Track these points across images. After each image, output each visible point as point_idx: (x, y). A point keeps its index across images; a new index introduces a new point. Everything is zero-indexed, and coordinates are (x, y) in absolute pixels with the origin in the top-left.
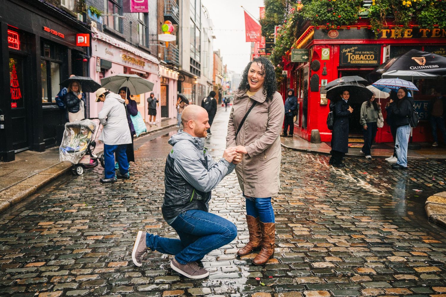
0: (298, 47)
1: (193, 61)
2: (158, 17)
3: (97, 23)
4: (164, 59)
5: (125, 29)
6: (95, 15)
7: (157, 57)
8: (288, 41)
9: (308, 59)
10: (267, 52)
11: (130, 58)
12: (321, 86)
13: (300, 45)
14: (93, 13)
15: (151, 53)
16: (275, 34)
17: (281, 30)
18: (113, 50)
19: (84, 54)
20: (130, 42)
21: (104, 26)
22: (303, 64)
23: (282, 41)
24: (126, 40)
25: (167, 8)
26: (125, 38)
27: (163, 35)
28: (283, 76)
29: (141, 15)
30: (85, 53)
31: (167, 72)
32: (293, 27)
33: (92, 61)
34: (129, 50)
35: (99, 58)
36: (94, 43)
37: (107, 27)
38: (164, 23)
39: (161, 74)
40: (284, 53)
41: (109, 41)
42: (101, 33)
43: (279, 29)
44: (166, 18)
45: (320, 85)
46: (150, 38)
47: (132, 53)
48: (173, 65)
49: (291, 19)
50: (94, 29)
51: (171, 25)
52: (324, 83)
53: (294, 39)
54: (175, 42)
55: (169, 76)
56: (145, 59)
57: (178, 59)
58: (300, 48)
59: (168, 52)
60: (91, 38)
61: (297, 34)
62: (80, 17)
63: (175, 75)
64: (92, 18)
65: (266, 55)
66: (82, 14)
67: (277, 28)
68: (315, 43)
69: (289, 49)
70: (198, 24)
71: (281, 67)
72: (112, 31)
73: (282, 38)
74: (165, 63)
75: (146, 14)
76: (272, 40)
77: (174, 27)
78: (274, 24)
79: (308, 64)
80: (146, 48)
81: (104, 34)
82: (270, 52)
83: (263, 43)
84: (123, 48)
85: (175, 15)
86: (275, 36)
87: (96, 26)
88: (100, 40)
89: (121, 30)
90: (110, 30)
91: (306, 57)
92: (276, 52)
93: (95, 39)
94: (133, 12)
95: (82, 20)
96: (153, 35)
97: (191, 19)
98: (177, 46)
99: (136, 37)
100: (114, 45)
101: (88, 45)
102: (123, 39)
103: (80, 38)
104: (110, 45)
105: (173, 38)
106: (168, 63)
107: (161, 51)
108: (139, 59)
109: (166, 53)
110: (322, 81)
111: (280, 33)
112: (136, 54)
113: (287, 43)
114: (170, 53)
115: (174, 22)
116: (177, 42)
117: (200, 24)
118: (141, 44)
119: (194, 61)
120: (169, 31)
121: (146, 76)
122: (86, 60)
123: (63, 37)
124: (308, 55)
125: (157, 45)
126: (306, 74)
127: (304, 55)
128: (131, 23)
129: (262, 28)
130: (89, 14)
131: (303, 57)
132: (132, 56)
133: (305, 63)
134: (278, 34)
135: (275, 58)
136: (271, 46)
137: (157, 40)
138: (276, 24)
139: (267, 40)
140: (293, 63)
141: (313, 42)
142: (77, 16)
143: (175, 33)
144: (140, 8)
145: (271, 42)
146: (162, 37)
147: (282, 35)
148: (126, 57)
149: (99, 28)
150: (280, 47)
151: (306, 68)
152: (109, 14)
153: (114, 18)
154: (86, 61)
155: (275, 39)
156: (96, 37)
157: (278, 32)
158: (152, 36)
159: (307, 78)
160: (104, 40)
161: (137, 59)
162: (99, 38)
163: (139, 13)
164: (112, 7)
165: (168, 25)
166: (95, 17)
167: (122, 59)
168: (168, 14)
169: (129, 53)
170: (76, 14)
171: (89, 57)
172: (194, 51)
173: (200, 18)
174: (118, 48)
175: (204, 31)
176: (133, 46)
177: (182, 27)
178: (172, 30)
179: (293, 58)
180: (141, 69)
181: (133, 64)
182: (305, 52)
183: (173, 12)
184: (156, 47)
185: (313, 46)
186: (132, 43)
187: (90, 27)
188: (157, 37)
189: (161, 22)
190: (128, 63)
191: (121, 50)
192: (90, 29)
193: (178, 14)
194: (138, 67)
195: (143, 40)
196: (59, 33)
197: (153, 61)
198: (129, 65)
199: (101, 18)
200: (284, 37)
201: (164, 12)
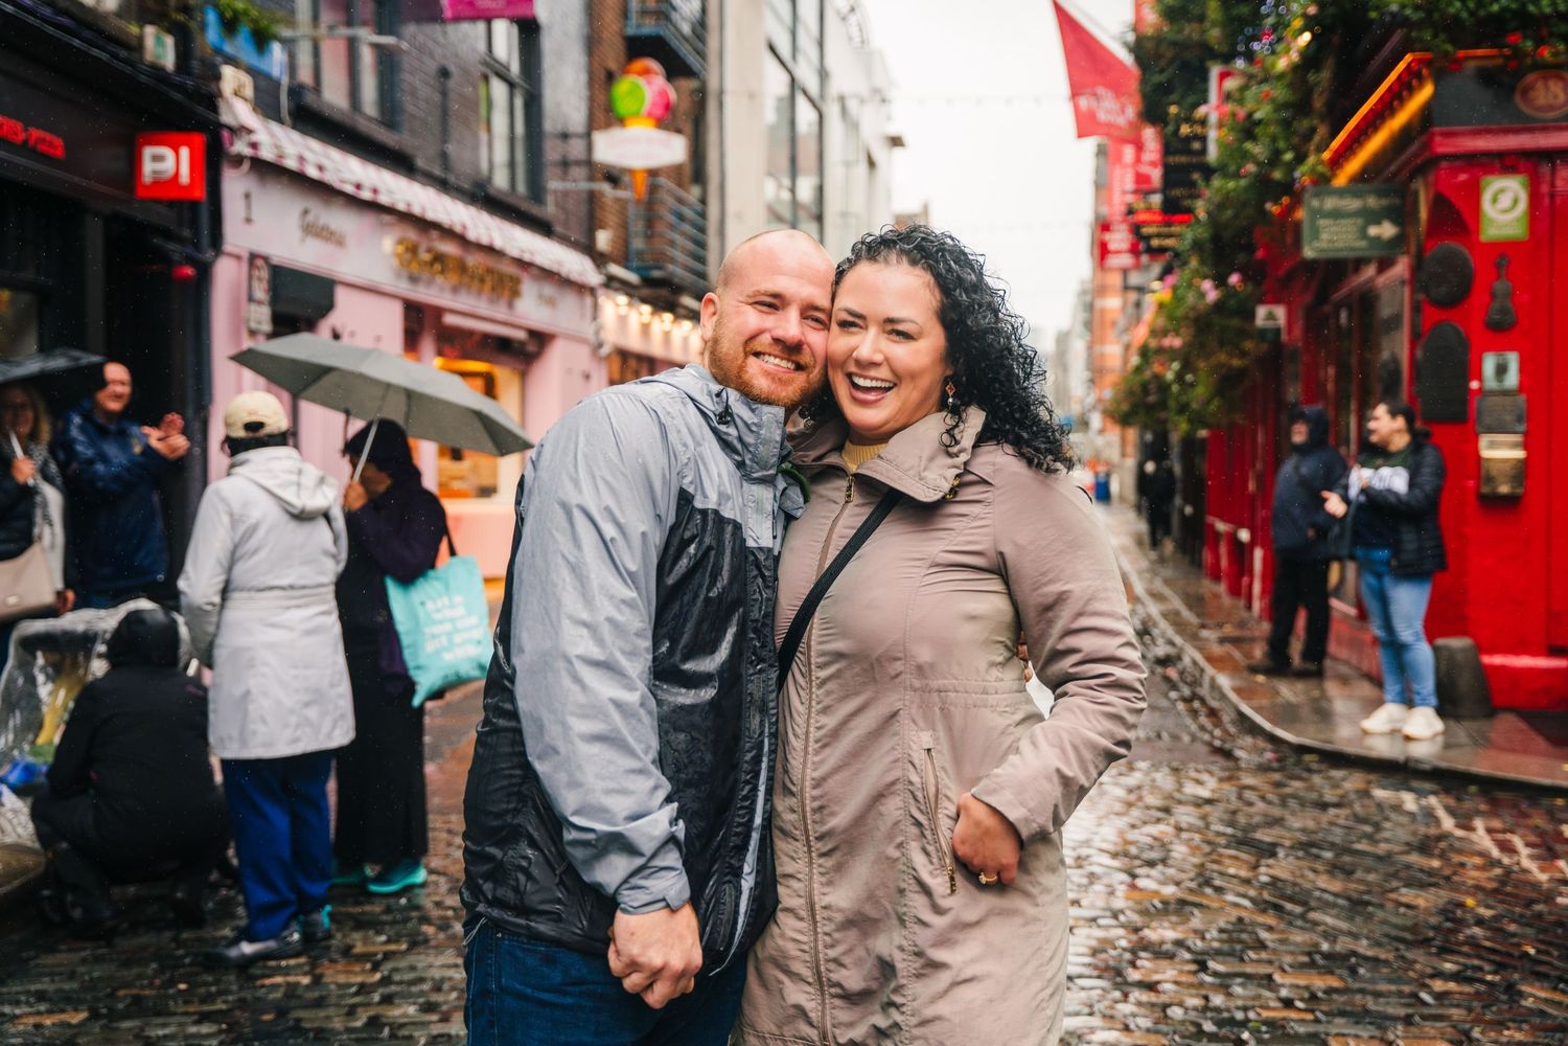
0: (1342, 178)
2: (592, 43)
3: (252, 71)
4: (625, 262)
5: (410, 108)
6: (244, 32)
7: (588, 249)
8: (1281, 144)
9: (1398, 242)
10: (1171, 207)
11: (438, 258)
12: (1480, 391)
13: (1353, 166)
14: (230, 25)
15: (558, 229)
16: (1211, 110)
17: (1244, 88)
18: (341, 220)
20: (437, 171)
21: (296, 91)
22: (1370, 271)
23: (1249, 146)
24: (420, 163)
26: (409, 151)
27: (616, 133)
28: (1263, 332)
29: (502, 30)
30: (186, 233)
31: (646, 329)
32: (1308, 64)
33: (226, 275)
34: (430, 215)
35: (266, 259)
36: (235, 185)
37: (310, 99)
38: (625, 71)
39: (612, 337)
40: (1264, 213)
41: (321, 168)
42: (275, 126)
43: (1231, 84)
44: (639, 47)
45: (1474, 385)
46: (552, 152)
47: (448, 233)
48: (678, 289)
49: (1298, 23)
50: (238, 109)
51: (659, 81)
52: (1501, 370)
53: (1313, 130)
54: (688, 172)
55: (656, 349)
56: (520, 263)
57: (702, 260)
58: (1352, 181)
59: (650, 221)
60: (214, 158)
61: (1330, 106)
62: (160, 49)
63: (686, 340)
64: (228, 48)
65: (1168, 224)
66: (169, 31)
67: (1223, 76)
68: (1440, 150)
70: (808, 77)
71: (1250, 288)
72: (338, 117)
73: (1248, 129)
74: (633, 277)
75: (529, 30)
76: (1196, 145)
77: (677, 92)
78: (1208, 53)
79: (1401, 268)
80: (526, 206)
81: (295, 136)
82: (1190, 211)
83: (1153, 164)
84: (401, 207)
85: (686, 29)
86: (1213, 118)
87: (249, 92)
88: (269, 171)
89: (390, 110)
90: (329, 112)
91: (1387, 230)
92: (1221, 206)
93: (238, 160)
94: (457, 19)
95: (168, 58)
96: (565, 136)
97: (772, 49)
98: (696, 191)
99: (476, 148)
100: (349, 189)
101: (201, 193)
102: (400, 162)
103: (157, 158)
104: (323, 190)
105: (672, 150)
106: (648, 282)
107: (612, 218)
108: (490, 262)
109: (637, 226)
110: (1489, 363)
111: (1241, 102)
112: (472, 235)
113: (1276, 154)
114: (660, 228)
115: (676, 68)
116: (697, 169)
117: (823, 75)
118: (501, 180)
120: (650, 115)
121: (531, 348)
122: (189, 271)
123: (60, 153)
124: (1402, 214)
125: (584, 186)
126: (1394, 323)
127: (1375, 217)
128: (444, 73)
129: (1143, 81)
130: (213, 34)
131: (1373, 231)
132: (449, 248)
133: (1384, 264)
134: (1230, 107)
135: (1216, 239)
136: (1196, 176)
137: (589, 163)
138: (1213, 55)
139: (1172, 146)
140: (1314, 262)
141: (1428, 145)
142: (141, 39)
143: (688, 127)
145: (1190, 152)
146: (612, 148)
147: (1250, 115)
148: (413, 250)
149: (266, 102)
150: (1237, 175)
151: (1393, 286)
152: (323, 30)
153: (352, 45)
154: (187, 278)
155: (1213, 135)
156: (247, 151)
157: (1227, 97)
158: (559, 142)
160: (291, 163)
161: (473, 260)
162: (267, 154)
163: (489, 21)
165: (641, 81)
166: (241, 46)
167: (395, 262)
168: (649, 27)
169: (434, 234)
170: (134, 29)
171: (210, 254)
172: (786, 213)
173: (821, 44)
174: (374, 207)
175: (844, 111)
176: (453, 197)
177: (721, 93)
178: (668, 107)
179: (1316, 234)
180: (500, 312)
181: (455, 290)
182: (1384, 202)
183: (675, 16)
184: (585, 196)
185: (1428, 164)
186: (452, 179)
187: (212, 100)
188: (590, 147)
189: (613, 66)
190: (430, 283)
191: (387, 218)
192: (215, 109)
193: (701, 25)
194: (482, 306)
195: (512, 164)
196: (36, 133)
197: (564, 272)
198: (434, 293)
199: (277, 51)
200: (1260, 122)
201: (624, 14)
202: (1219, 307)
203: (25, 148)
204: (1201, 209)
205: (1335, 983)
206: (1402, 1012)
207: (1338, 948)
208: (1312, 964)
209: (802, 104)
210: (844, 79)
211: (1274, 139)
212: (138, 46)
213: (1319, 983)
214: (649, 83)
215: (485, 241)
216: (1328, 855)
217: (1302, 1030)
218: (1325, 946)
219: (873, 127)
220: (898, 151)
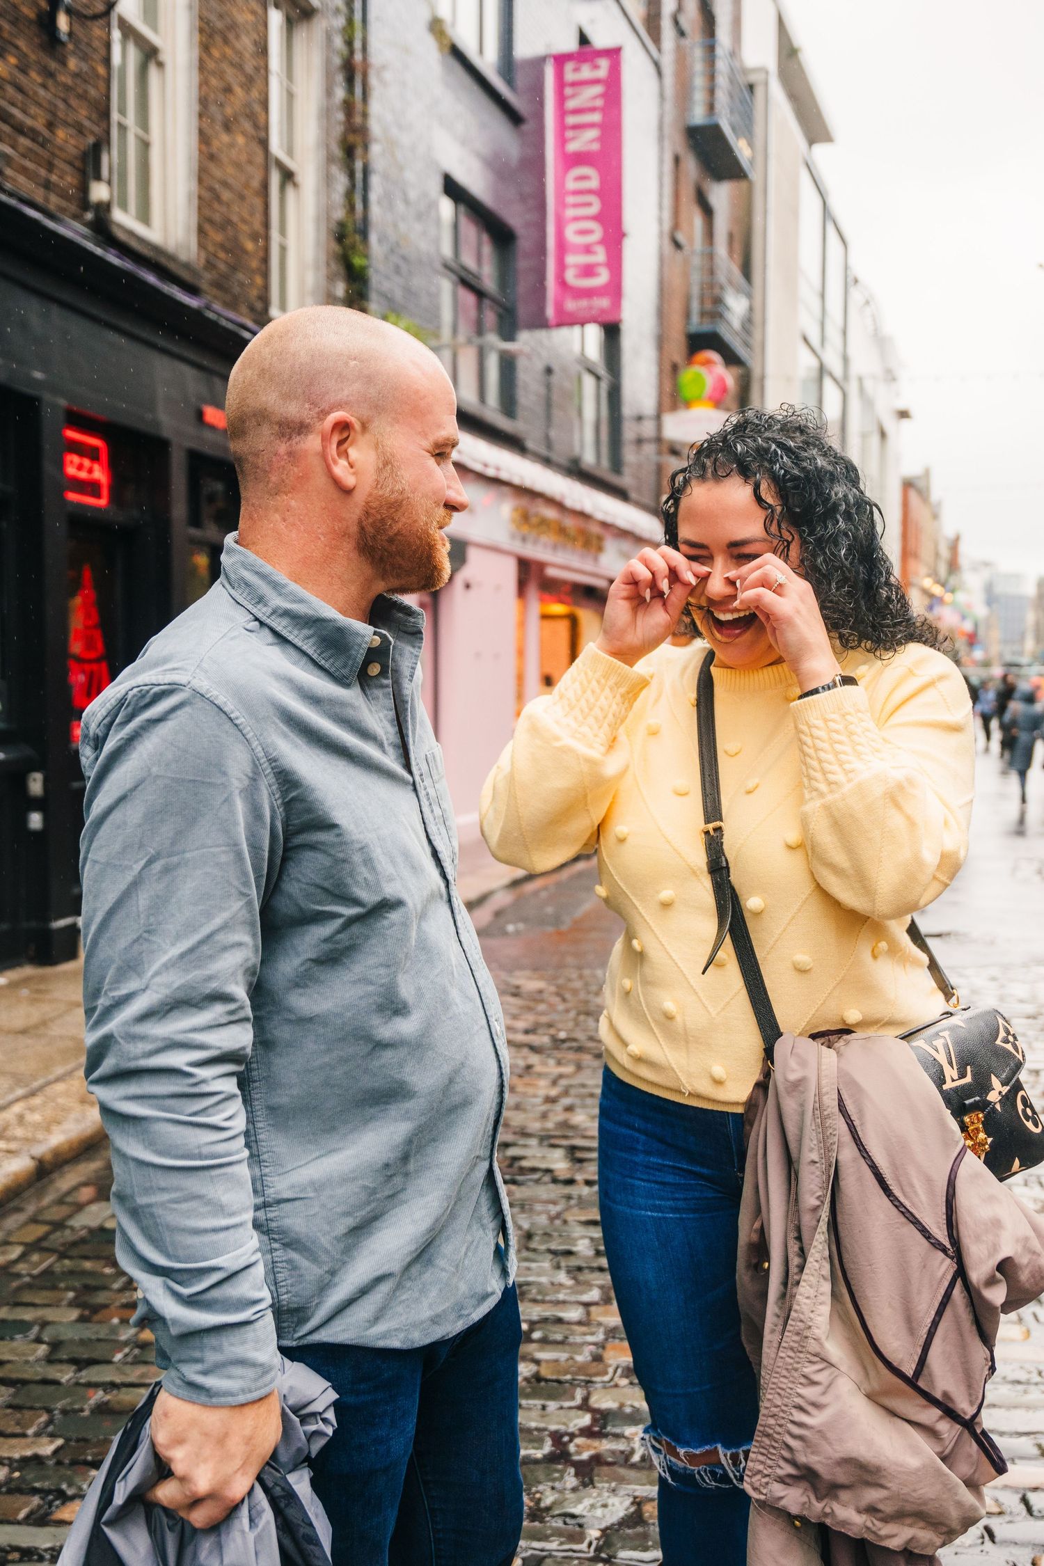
2: (662, 341)
5: (524, 399)
11: (544, 522)
15: (633, 495)
20: (543, 451)
24: (530, 444)
25: (702, 302)
26: (523, 435)
27: (683, 415)
29: (593, 335)
34: (539, 487)
38: (690, 364)
44: (701, 342)
46: (629, 432)
47: (550, 501)
51: (719, 369)
56: (605, 525)
70: (834, 361)
75: (612, 332)
77: (730, 377)
80: (608, 477)
84: (516, 481)
85: (736, 323)
89: (509, 404)
94: (558, 326)
96: (639, 418)
97: (805, 340)
99: (572, 433)
102: (514, 443)
108: (580, 525)
112: (569, 503)
115: (731, 359)
117: (846, 360)
118: (589, 459)
120: (710, 398)
125: (654, 458)
128: (549, 371)
132: (550, 513)
137: (659, 440)
144: (587, 307)
146: (678, 427)
148: (525, 516)
152: (462, 339)
153: (483, 351)
158: (635, 424)
161: (569, 522)
163: (583, 325)
164: (473, 313)
165: (704, 370)
167: (511, 526)
168: (706, 327)
169: (539, 501)
173: (844, 333)
174: (496, 482)
175: (862, 390)
176: (555, 471)
177: (763, 378)
178: (724, 390)
180: (588, 566)
181: (555, 547)
183: (728, 315)
184: (653, 468)
186: (554, 457)
188: (659, 427)
189: (678, 360)
190: (535, 542)
191: (505, 489)
193: (748, 322)
194: (573, 559)
195: (598, 444)
197: (638, 531)
198: (537, 551)
201: (687, 315)
209: (828, 384)
210: (864, 362)
214: (711, 372)
215: (578, 507)
219: (885, 403)
220: (905, 422)
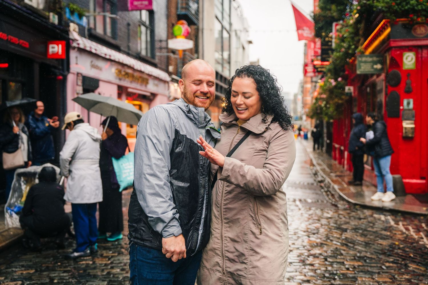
0: (367, 53)
1: (219, 76)
2: (168, 16)
3: (78, 25)
4: (177, 74)
5: (119, 34)
6: (76, 14)
7: (167, 71)
8: (351, 44)
9: (382, 69)
10: (323, 60)
11: (127, 74)
12: (403, 109)
13: (370, 49)
14: (72, 12)
15: (159, 66)
16: (333, 34)
17: (341, 28)
18: (101, 63)
19: (59, 69)
20: (126, 50)
21: (90, 30)
22: (375, 77)
23: (342, 44)
24: (122, 48)
25: (182, 4)
26: (119, 45)
27: (174, 40)
28: (347, 93)
29: (144, 13)
30: (61, 67)
32: (358, 21)
33: (71, 79)
34: (125, 62)
35: (81, 74)
36: (73, 54)
37: (93, 32)
38: (177, 24)
39: (173, 95)
40: (347, 62)
41: (96, 50)
42: (84, 39)
43: (338, 27)
44: (180, 17)
45: (401, 108)
46: (157, 45)
47: (129, 67)
49: (355, 11)
50: (74, 34)
51: (186, 26)
52: (408, 104)
53: (359, 40)
54: (194, 51)
58: (371, 53)
59: (183, 64)
60: (68, 47)
61: (364, 33)
62: (54, 19)
64: (72, 18)
65: (323, 64)
66: (57, 14)
67: (336, 25)
68: (392, 45)
69: (353, 55)
70: (226, 25)
71: (344, 82)
72: (100, 36)
73: (343, 39)
75: (151, 13)
76: (330, 44)
78: (333, 19)
79: (383, 76)
80: (150, 60)
81: (89, 41)
82: (328, 61)
83: (319, 48)
84: (117, 60)
85: (193, 12)
86: (334, 36)
87: (77, 30)
88: (82, 51)
89: (114, 35)
90: (98, 35)
91: (379, 66)
92: (336, 60)
93: (74, 48)
94: (132, 10)
95: (56, 22)
96: (161, 41)
97: (217, 17)
98: (196, 55)
99: (137, 44)
100: (103, 55)
101: (64, 57)
102: (117, 48)
103: (53, 48)
104: (97, 56)
105: (189, 44)
107: (173, 63)
108: (140, 74)
109: (180, 65)
110: (405, 102)
111: (341, 32)
112: (136, 68)
113: (350, 46)
115: (191, 23)
116: (196, 50)
117: (230, 24)
118: (143, 53)
119: (221, 76)
120: (183, 35)
121: (151, 98)
122: (61, 77)
123: (28, 46)
124: (383, 62)
125: (166, 54)
126: (381, 91)
127: (376, 63)
128: (129, 25)
129: (315, 27)
130: (68, 15)
131: (375, 66)
132: (130, 71)
133: (378, 76)
134: (338, 33)
135: (335, 68)
136: (329, 52)
137: (167, 48)
138: (335, 20)
139: (324, 43)
140: (360, 75)
141: (389, 44)
142: (49, 16)
143: (194, 39)
144: (142, 4)
145: (328, 45)
146: (173, 44)
147: (343, 36)
148: (120, 71)
149: (82, 33)
150: (340, 52)
151: (381, 81)
152: (97, 13)
153: (104, 17)
154: (61, 79)
155: (334, 40)
156: (76, 45)
157: (337, 31)
158: (159, 43)
159: (382, 98)
160: (88, 49)
161: (136, 74)
162: (82, 46)
163: (140, 10)
165: (181, 26)
166: (75, 18)
167: (115, 75)
168: (183, 12)
169: (126, 67)
170: (47, 14)
171: (66, 73)
172: (220, 61)
173: (230, 16)
174: (110, 60)
175: (236, 34)
176: (130, 57)
177: (203, 29)
178: (188, 33)
179: (360, 68)
180: (143, 88)
181: (131, 82)
182: (378, 59)
183: (191, 9)
184: (166, 57)
185: (389, 49)
186: (130, 52)
187: (67, 32)
188: (167, 44)
189: (174, 22)
190: (124, 80)
191: (113, 63)
192: (68, 35)
193: (197, 11)
194: (138, 86)
195: (146, 49)
196: (22, 41)
197: (160, 77)
198: (125, 83)
199: (85, 19)
200: (345, 38)
201: (177, 8)
202: (335, 87)
203: (19, 45)
204: (331, 60)
205: (360, 264)
206: (377, 271)
207: (362, 255)
208: (355, 259)
209: (225, 32)
210: (236, 25)
211: (349, 42)
212: (48, 18)
213: (356, 264)
214: (183, 27)
215: (139, 69)
216: (361, 231)
217: (351, 276)
218: (358, 255)
219: (244, 38)
220: (251, 45)
